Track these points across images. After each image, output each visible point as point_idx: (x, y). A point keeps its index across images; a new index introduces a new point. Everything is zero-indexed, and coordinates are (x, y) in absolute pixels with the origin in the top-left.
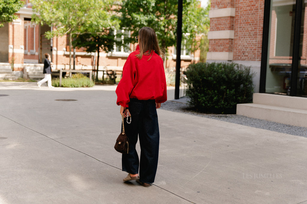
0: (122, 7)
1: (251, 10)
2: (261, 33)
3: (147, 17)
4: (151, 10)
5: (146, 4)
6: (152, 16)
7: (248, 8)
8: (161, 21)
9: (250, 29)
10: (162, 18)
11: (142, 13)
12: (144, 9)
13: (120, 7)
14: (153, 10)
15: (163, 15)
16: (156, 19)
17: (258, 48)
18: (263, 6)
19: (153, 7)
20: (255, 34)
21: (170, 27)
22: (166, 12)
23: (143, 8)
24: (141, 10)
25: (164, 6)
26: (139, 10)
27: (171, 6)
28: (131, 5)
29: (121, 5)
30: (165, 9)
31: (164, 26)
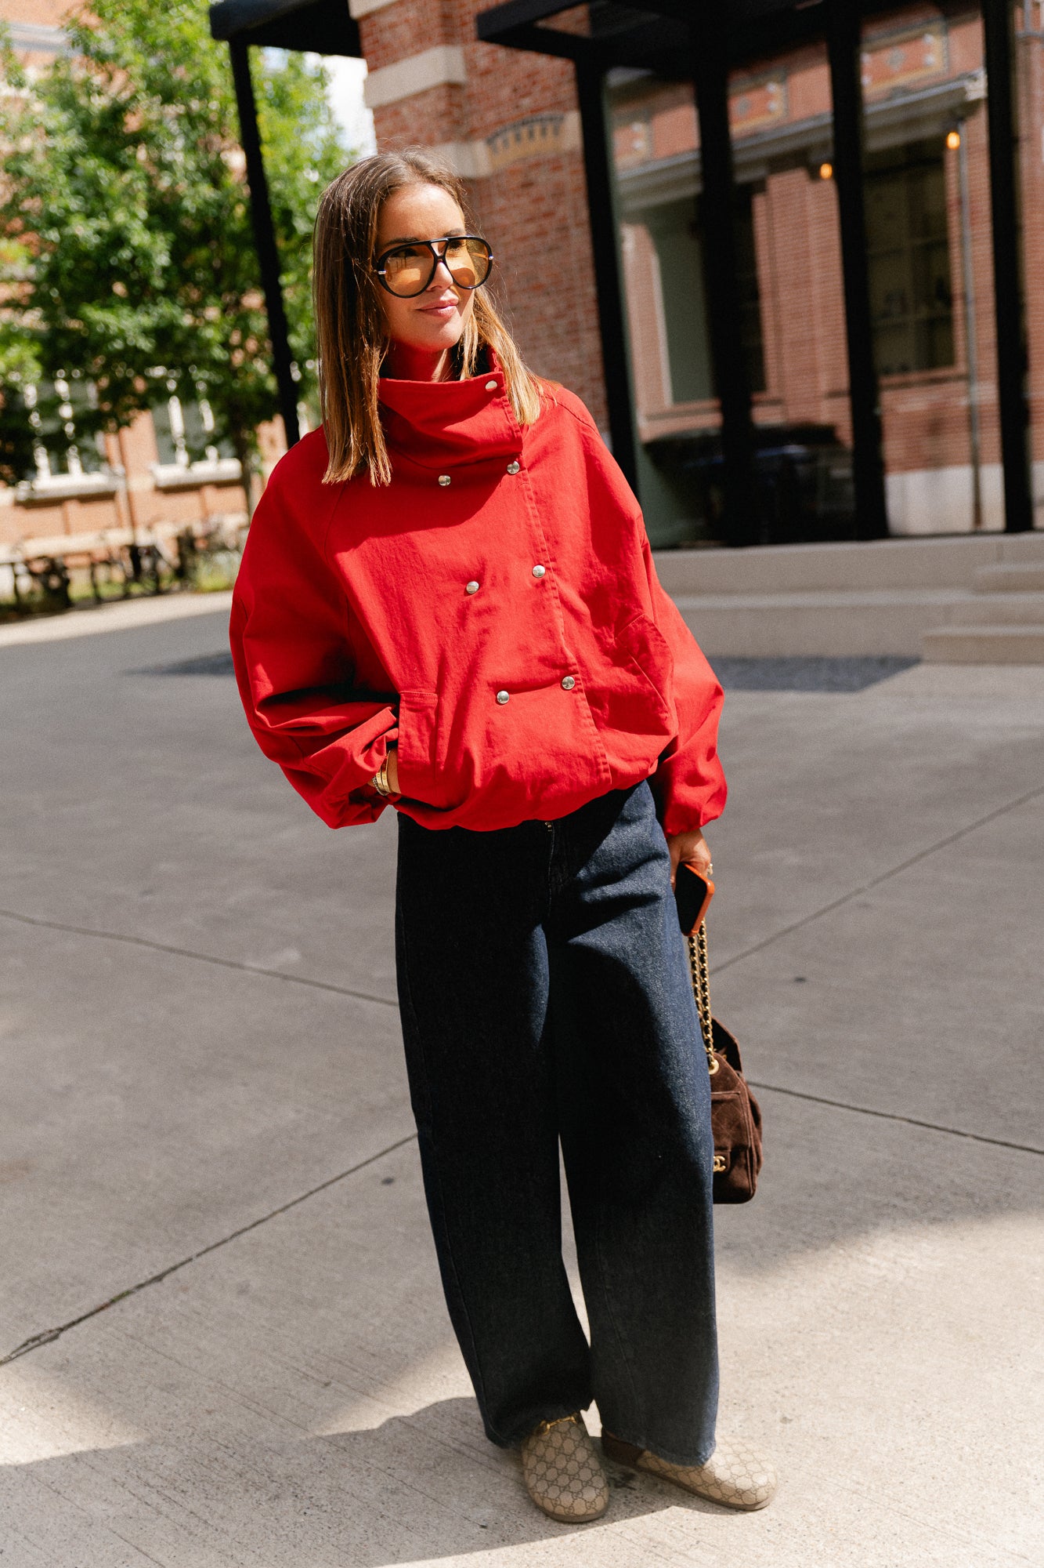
0: (36, 283)
1: (542, 233)
2: (593, 320)
3: (148, 313)
4: (158, 283)
5: (132, 260)
6: (166, 310)
7: (531, 228)
8: (209, 323)
9: (550, 311)
10: (212, 313)
11: (122, 301)
12: (129, 285)
13: (29, 289)
14: (169, 283)
15: (211, 300)
16: (187, 320)
17: (593, 379)
18: (584, 214)
19: (165, 270)
20: (573, 329)
21: (252, 345)
22: (224, 285)
23: (123, 277)
24: (119, 288)
25: (209, 261)
26: (110, 291)
27: (237, 256)
28: (70, 274)
29: (29, 280)
30: (218, 275)
31: (226, 345)
